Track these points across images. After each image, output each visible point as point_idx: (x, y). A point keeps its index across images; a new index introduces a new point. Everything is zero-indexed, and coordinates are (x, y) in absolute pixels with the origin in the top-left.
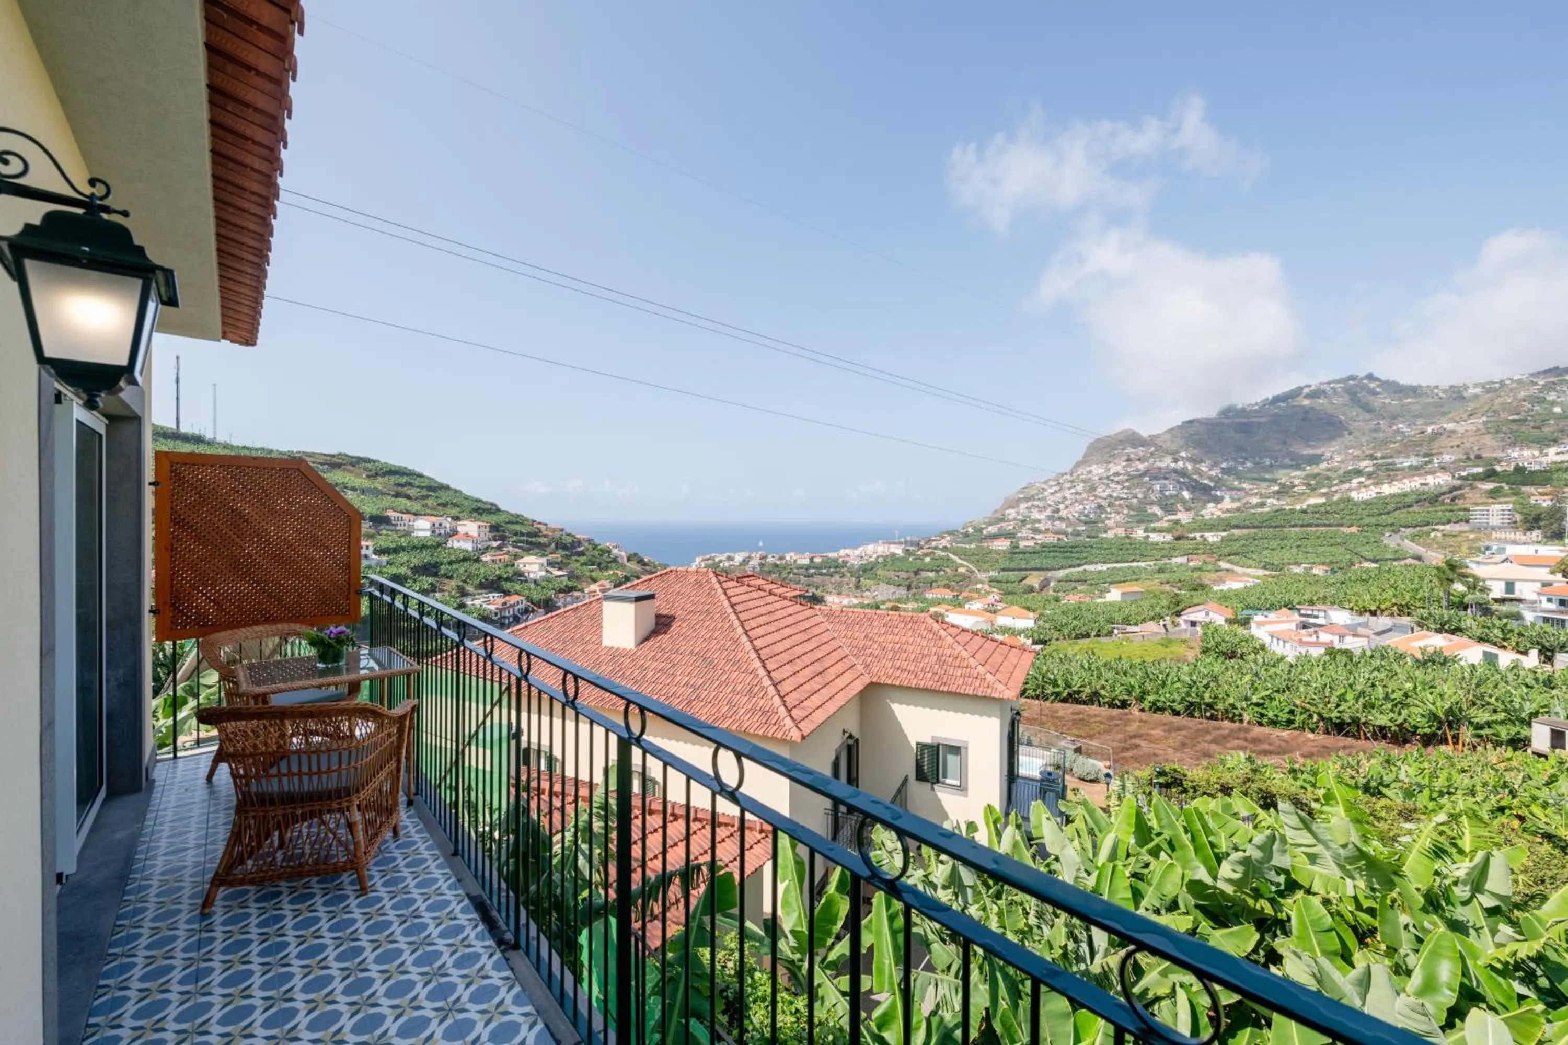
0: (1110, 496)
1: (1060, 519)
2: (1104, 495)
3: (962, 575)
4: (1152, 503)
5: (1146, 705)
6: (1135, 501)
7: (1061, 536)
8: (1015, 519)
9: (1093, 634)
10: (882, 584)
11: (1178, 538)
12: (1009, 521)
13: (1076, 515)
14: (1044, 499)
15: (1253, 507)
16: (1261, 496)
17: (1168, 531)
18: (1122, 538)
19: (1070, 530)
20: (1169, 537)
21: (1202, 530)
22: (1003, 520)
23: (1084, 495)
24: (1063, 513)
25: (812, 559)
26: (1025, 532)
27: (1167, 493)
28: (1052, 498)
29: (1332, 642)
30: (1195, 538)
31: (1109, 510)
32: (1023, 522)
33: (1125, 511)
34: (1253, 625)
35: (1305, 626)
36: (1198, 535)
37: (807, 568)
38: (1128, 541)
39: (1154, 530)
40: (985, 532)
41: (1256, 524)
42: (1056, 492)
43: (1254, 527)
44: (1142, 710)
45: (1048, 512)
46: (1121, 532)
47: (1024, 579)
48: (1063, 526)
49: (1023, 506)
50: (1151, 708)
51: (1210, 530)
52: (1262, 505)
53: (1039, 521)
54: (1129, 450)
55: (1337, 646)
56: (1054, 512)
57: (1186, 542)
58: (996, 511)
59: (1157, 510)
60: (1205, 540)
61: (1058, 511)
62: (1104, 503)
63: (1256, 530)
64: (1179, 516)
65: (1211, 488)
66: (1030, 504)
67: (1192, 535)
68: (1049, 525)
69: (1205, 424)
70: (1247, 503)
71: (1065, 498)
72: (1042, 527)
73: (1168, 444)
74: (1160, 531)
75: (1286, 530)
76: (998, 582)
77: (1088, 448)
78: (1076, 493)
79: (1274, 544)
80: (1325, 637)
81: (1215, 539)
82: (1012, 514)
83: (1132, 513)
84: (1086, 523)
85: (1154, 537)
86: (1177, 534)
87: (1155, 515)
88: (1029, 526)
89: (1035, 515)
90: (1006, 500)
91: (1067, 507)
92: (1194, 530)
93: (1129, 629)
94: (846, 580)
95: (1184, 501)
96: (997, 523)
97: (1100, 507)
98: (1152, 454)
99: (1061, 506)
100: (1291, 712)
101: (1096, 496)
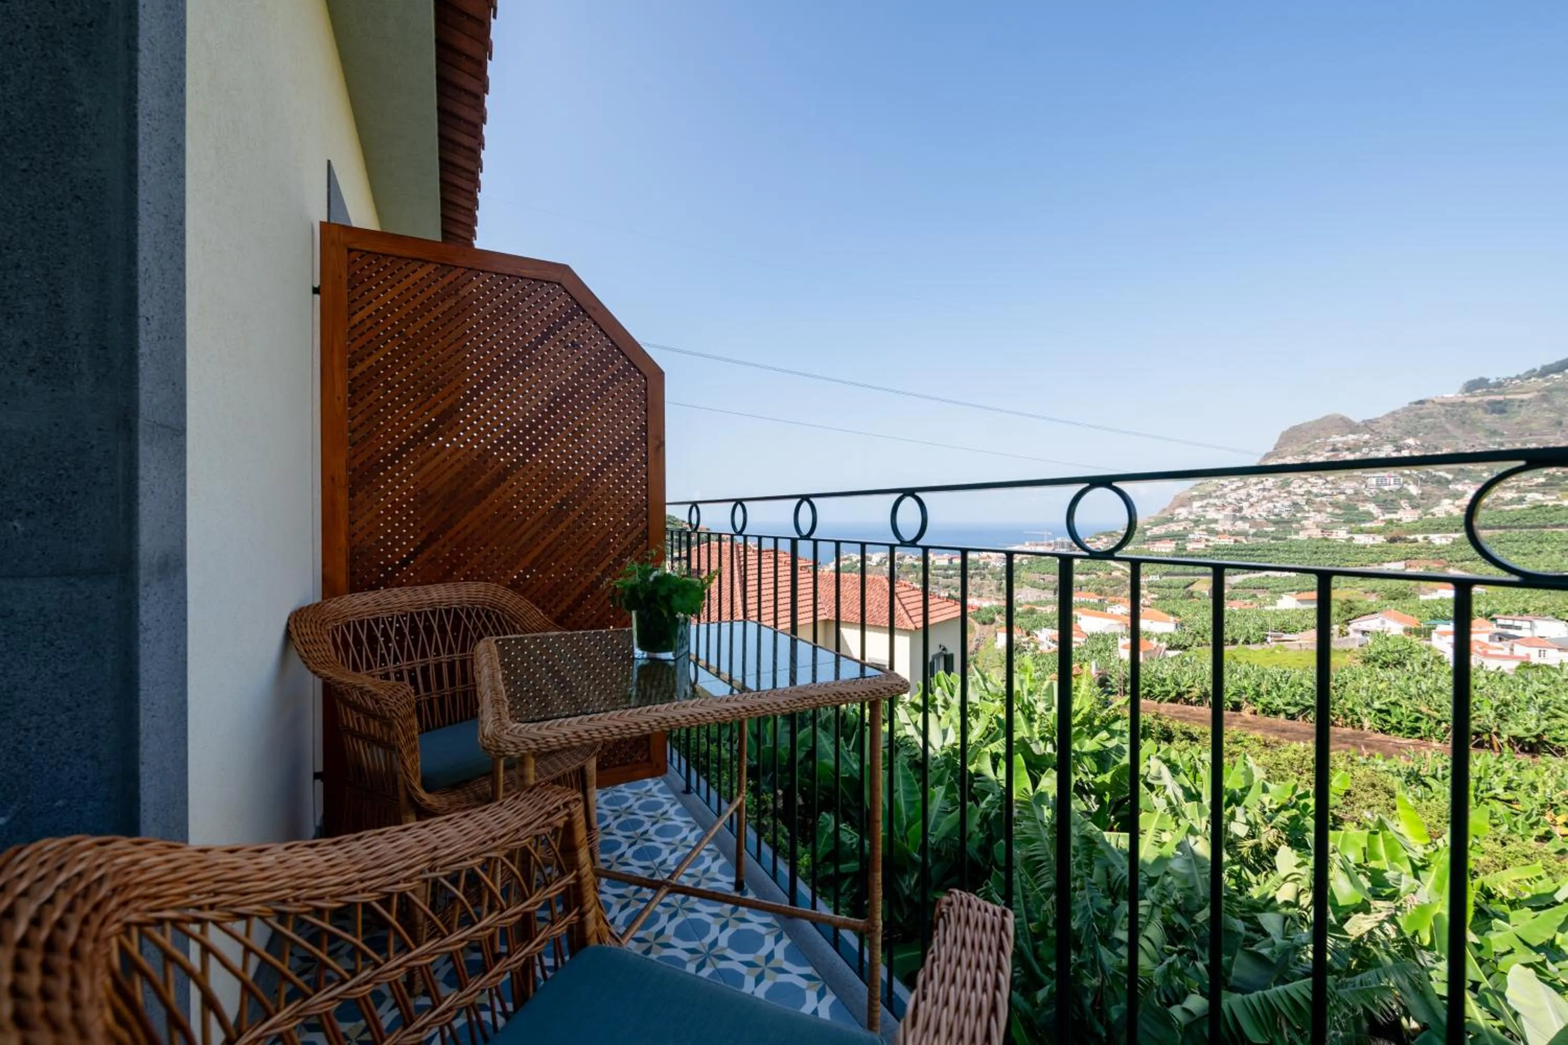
0: (1309, 492)
1: (1244, 519)
2: (1301, 491)
3: (1117, 578)
4: (1366, 500)
5: (1259, 708)
6: (1342, 498)
7: (1238, 538)
8: (1186, 519)
9: (1241, 640)
10: (1026, 587)
11: (1393, 540)
12: (1178, 521)
13: (1264, 514)
14: (1223, 496)
15: (1507, 504)
16: (1519, 489)
17: (1379, 532)
18: (1318, 540)
19: (1252, 531)
20: (1380, 539)
21: (1426, 531)
22: (1171, 520)
23: (1275, 492)
24: (1247, 512)
25: (950, 560)
26: (1197, 533)
27: (1386, 488)
28: (1234, 495)
29: (1528, 656)
30: (1415, 541)
31: (1306, 508)
32: (1197, 522)
33: (1329, 510)
34: (1434, 635)
35: (1501, 637)
36: (1420, 537)
37: (946, 569)
38: (1326, 543)
39: (1361, 531)
40: (1148, 533)
41: (1503, 523)
42: (1238, 488)
43: (1500, 528)
44: (1255, 713)
45: (1228, 512)
46: (1317, 533)
47: (1192, 584)
48: (1246, 526)
49: (1196, 504)
50: (1263, 711)
51: (1437, 531)
52: (1521, 500)
53: (1216, 521)
54: (1336, 439)
55: (1535, 660)
56: (1235, 511)
57: (1403, 545)
58: (1164, 510)
59: (1372, 508)
60: (1430, 542)
61: (1241, 509)
62: (1301, 501)
63: (1502, 532)
64: (1400, 514)
65: (1448, 482)
66: (1205, 502)
67: (1412, 537)
68: (1228, 526)
69: (1443, 404)
70: (1498, 498)
71: (1249, 495)
72: (1218, 527)
73: (1389, 430)
74: (1370, 532)
75: (1547, 531)
76: (1159, 587)
77: (1281, 437)
78: (1264, 490)
79: (1528, 548)
80: (1520, 650)
81: (1444, 542)
82: (1183, 512)
83: (1337, 511)
84: (1275, 523)
85: (1360, 539)
86: (1390, 535)
87: (1369, 513)
88: (1204, 527)
89: (1211, 514)
90: (1176, 497)
91: (1252, 505)
92: (1415, 531)
93: (1286, 637)
94: (986, 582)
95: (1410, 498)
96: (1164, 524)
97: (1295, 504)
98: (1366, 443)
99: (1245, 505)
100: (1417, 719)
101: (1289, 492)
